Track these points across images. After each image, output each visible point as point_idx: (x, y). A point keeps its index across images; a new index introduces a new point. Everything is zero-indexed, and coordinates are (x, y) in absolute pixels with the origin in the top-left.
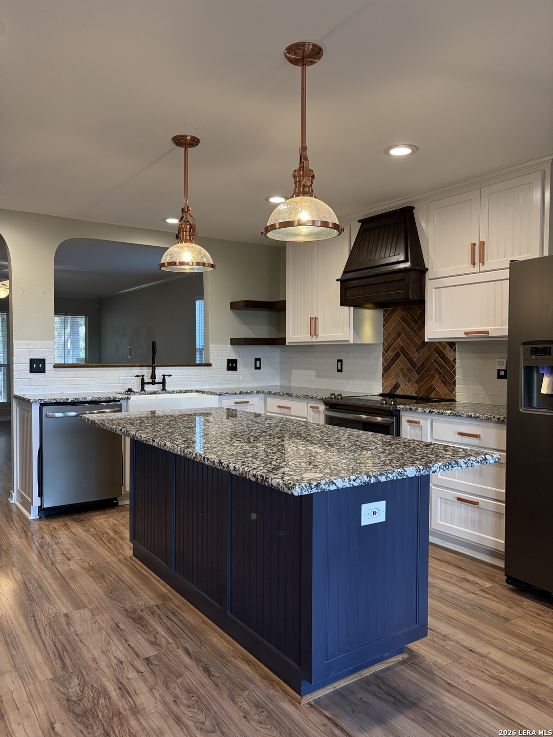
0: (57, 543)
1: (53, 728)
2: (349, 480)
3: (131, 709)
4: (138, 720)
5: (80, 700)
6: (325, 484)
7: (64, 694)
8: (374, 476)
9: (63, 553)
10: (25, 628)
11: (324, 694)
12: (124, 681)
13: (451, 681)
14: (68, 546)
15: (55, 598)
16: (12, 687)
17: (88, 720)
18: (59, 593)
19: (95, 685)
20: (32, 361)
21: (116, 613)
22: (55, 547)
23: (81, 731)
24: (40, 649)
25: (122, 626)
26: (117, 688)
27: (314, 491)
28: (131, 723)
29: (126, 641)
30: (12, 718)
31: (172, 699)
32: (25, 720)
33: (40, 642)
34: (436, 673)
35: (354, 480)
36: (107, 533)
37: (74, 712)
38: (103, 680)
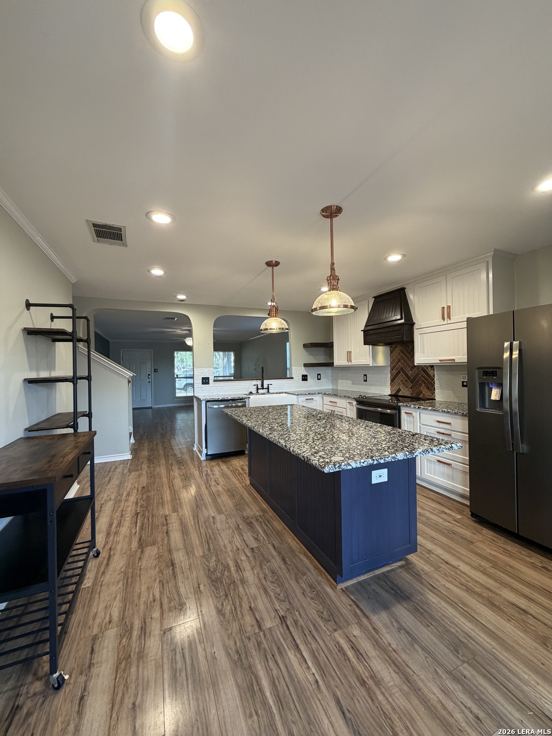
0: (213, 474)
1: (199, 588)
2: (360, 463)
3: (241, 580)
4: (244, 588)
5: (215, 571)
6: (344, 466)
7: (207, 566)
8: (376, 460)
9: (215, 481)
10: (193, 523)
11: (351, 583)
12: (239, 561)
13: (433, 583)
14: (218, 476)
15: (209, 506)
16: (182, 559)
17: (218, 585)
18: (211, 504)
19: (223, 563)
20: (203, 379)
21: (238, 518)
22: (212, 476)
23: (213, 592)
24: (198, 537)
25: (240, 526)
26: (234, 565)
27: (337, 470)
28: (240, 589)
29: (242, 536)
30: (179, 579)
31: (263, 576)
32: (186, 581)
33: (199, 532)
34: (423, 576)
35: (363, 463)
36: (238, 470)
37: (211, 579)
38: (228, 560)
